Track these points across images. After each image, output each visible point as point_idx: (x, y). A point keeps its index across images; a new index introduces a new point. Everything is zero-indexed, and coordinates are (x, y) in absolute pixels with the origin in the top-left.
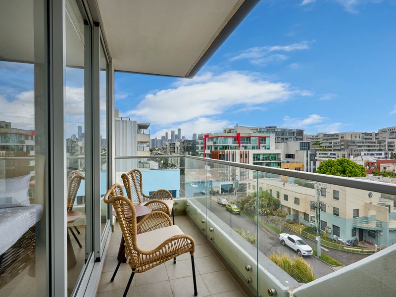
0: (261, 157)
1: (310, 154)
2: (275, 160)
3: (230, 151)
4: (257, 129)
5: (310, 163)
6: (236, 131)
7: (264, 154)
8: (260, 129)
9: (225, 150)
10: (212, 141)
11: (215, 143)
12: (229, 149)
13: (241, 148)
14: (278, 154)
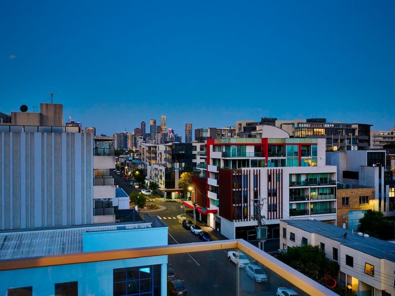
0: (303, 179)
1: (385, 173)
2: (326, 183)
3: (252, 169)
4: (293, 124)
5: (385, 187)
6: (261, 134)
7: (307, 174)
8: (298, 124)
9: (243, 169)
10: (219, 151)
11: (224, 155)
12: (248, 166)
13: (269, 164)
14: (332, 174)
